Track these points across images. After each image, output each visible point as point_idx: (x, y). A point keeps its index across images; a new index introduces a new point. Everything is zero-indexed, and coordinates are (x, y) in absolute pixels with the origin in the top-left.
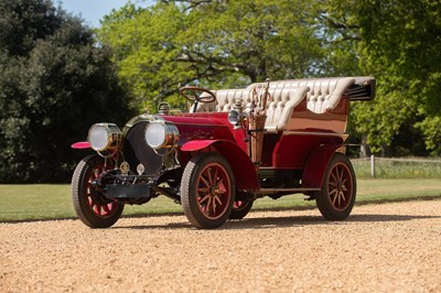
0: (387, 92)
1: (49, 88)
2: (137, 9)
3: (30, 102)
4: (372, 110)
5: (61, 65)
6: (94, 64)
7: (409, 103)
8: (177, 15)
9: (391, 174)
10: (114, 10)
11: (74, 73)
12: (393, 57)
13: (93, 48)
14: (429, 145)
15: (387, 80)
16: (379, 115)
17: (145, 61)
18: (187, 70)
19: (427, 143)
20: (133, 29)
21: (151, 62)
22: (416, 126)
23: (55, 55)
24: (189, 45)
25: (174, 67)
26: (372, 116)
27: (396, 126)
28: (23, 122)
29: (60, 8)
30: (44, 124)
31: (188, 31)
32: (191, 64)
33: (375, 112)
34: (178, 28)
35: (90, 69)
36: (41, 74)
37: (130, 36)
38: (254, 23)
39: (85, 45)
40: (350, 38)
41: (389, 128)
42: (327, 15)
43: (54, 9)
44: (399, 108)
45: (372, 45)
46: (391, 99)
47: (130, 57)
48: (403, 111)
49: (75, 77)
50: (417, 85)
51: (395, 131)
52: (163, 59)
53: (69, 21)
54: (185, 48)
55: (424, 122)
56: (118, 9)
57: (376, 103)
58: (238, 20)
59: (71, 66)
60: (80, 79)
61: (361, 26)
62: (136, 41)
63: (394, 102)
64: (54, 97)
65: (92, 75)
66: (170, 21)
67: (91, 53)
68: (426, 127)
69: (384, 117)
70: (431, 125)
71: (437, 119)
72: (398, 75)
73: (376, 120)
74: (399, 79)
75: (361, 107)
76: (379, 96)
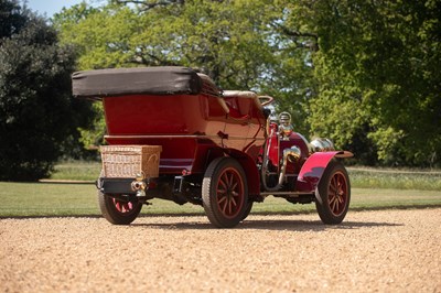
0: (342, 102)
1: (14, 86)
2: (88, 8)
4: (326, 118)
5: (27, 64)
6: (59, 64)
7: (363, 113)
8: (133, 17)
10: (64, 9)
11: (39, 73)
12: (350, 67)
13: (58, 47)
14: (381, 155)
15: (342, 90)
16: (333, 124)
19: (379, 153)
20: (88, 28)
22: (369, 136)
23: (20, 54)
24: (144, 47)
26: (326, 125)
27: (349, 135)
29: (25, 7)
30: (8, 121)
31: (144, 34)
33: (329, 121)
34: (133, 30)
35: (55, 69)
36: (6, 72)
37: (84, 36)
38: (209, 28)
39: (50, 44)
40: (302, 46)
41: (342, 137)
42: (279, 21)
43: (19, 8)
44: (354, 117)
45: (329, 55)
46: (345, 109)
47: (84, 57)
48: (356, 120)
49: (40, 77)
50: (372, 96)
51: (347, 141)
52: (117, 60)
53: (35, 20)
54: (138, 50)
55: (378, 133)
56: (68, 8)
57: (330, 112)
58: (193, 24)
59: (37, 64)
60: (45, 79)
61: (320, 36)
62: (90, 41)
63: (349, 112)
64: (19, 95)
65: (57, 75)
66: (125, 23)
67: (56, 53)
68: (379, 137)
69: (338, 126)
70: (385, 136)
71: (390, 130)
72: (353, 85)
73: (329, 128)
74: (354, 89)
75: (314, 115)
76: (333, 105)
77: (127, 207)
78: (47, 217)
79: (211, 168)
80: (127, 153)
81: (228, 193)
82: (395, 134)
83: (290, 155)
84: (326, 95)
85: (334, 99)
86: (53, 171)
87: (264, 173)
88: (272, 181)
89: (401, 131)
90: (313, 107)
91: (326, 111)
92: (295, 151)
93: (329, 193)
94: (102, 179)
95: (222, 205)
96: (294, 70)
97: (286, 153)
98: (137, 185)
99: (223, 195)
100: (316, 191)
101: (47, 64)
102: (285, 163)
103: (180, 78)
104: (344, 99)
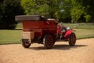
0: (78, 9)
1: (7, 9)
3: (3, 12)
4: (75, 13)
5: (10, 4)
7: (83, 12)
9: (79, 28)
14: (87, 21)
15: (78, 7)
16: (76, 14)
17: (26, 1)
18: (35, 3)
19: (86, 20)
21: (27, 2)
22: (84, 17)
23: (8, 2)
25: (32, 3)
26: (75, 14)
27: (80, 17)
28: (2, 16)
30: (6, 17)
32: (36, 2)
36: (5, 6)
41: (78, 17)
44: (81, 13)
46: (79, 11)
48: (81, 14)
49: (13, 7)
51: (79, 18)
52: (30, 1)
55: (86, 16)
57: (76, 12)
59: (12, 4)
64: (8, 11)
68: (86, 17)
69: (77, 15)
70: (87, 17)
71: (88, 16)
72: (80, 6)
73: (75, 15)
74: (81, 7)
75: (72, 12)
76: (76, 10)
77: (28, 44)
78: (12, 44)
79: (45, 37)
80: (27, 34)
81: (49, 42)
82: (89, 16)
83: (63, 32)
84: (75, 8)
85: (76, 9)
86: (16, 27)
87: (57, 36)
88: (59, 38)
89: (91, 16)
90: (72, 11)
91: (75, 11)
92: (64, 31)
93: (71, 39)
94: (22, 39)
95: (48, 44)
96: (68, 2)
97: (62, 31)
98: (29, 41)
99: (48, 42)
100: (69, 39)
101: (14, 4)
102: (62, 34)
103: (38, 18)
104: (79, 9)
